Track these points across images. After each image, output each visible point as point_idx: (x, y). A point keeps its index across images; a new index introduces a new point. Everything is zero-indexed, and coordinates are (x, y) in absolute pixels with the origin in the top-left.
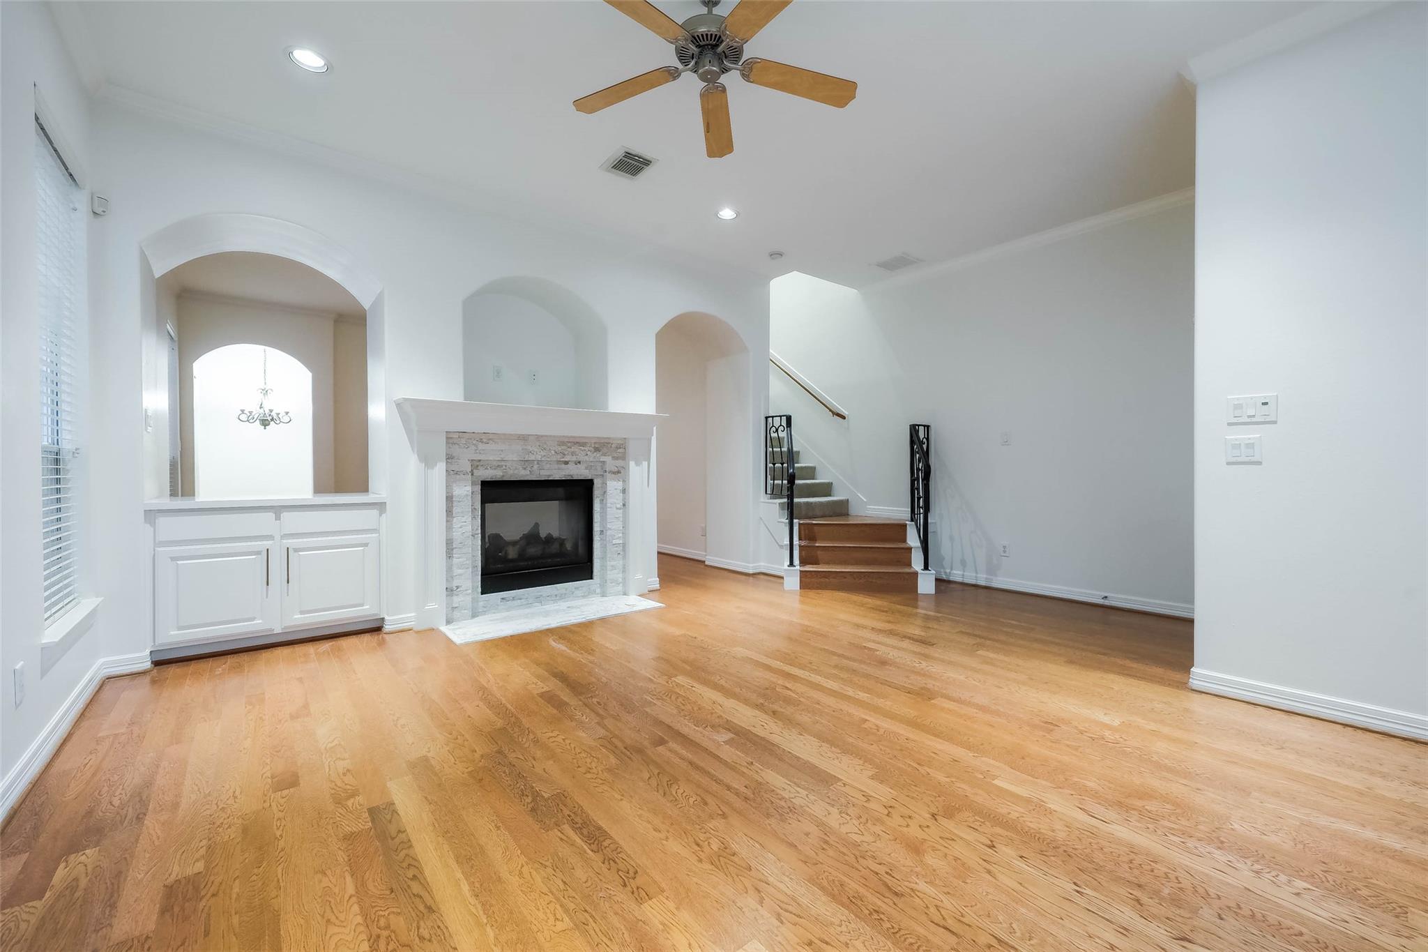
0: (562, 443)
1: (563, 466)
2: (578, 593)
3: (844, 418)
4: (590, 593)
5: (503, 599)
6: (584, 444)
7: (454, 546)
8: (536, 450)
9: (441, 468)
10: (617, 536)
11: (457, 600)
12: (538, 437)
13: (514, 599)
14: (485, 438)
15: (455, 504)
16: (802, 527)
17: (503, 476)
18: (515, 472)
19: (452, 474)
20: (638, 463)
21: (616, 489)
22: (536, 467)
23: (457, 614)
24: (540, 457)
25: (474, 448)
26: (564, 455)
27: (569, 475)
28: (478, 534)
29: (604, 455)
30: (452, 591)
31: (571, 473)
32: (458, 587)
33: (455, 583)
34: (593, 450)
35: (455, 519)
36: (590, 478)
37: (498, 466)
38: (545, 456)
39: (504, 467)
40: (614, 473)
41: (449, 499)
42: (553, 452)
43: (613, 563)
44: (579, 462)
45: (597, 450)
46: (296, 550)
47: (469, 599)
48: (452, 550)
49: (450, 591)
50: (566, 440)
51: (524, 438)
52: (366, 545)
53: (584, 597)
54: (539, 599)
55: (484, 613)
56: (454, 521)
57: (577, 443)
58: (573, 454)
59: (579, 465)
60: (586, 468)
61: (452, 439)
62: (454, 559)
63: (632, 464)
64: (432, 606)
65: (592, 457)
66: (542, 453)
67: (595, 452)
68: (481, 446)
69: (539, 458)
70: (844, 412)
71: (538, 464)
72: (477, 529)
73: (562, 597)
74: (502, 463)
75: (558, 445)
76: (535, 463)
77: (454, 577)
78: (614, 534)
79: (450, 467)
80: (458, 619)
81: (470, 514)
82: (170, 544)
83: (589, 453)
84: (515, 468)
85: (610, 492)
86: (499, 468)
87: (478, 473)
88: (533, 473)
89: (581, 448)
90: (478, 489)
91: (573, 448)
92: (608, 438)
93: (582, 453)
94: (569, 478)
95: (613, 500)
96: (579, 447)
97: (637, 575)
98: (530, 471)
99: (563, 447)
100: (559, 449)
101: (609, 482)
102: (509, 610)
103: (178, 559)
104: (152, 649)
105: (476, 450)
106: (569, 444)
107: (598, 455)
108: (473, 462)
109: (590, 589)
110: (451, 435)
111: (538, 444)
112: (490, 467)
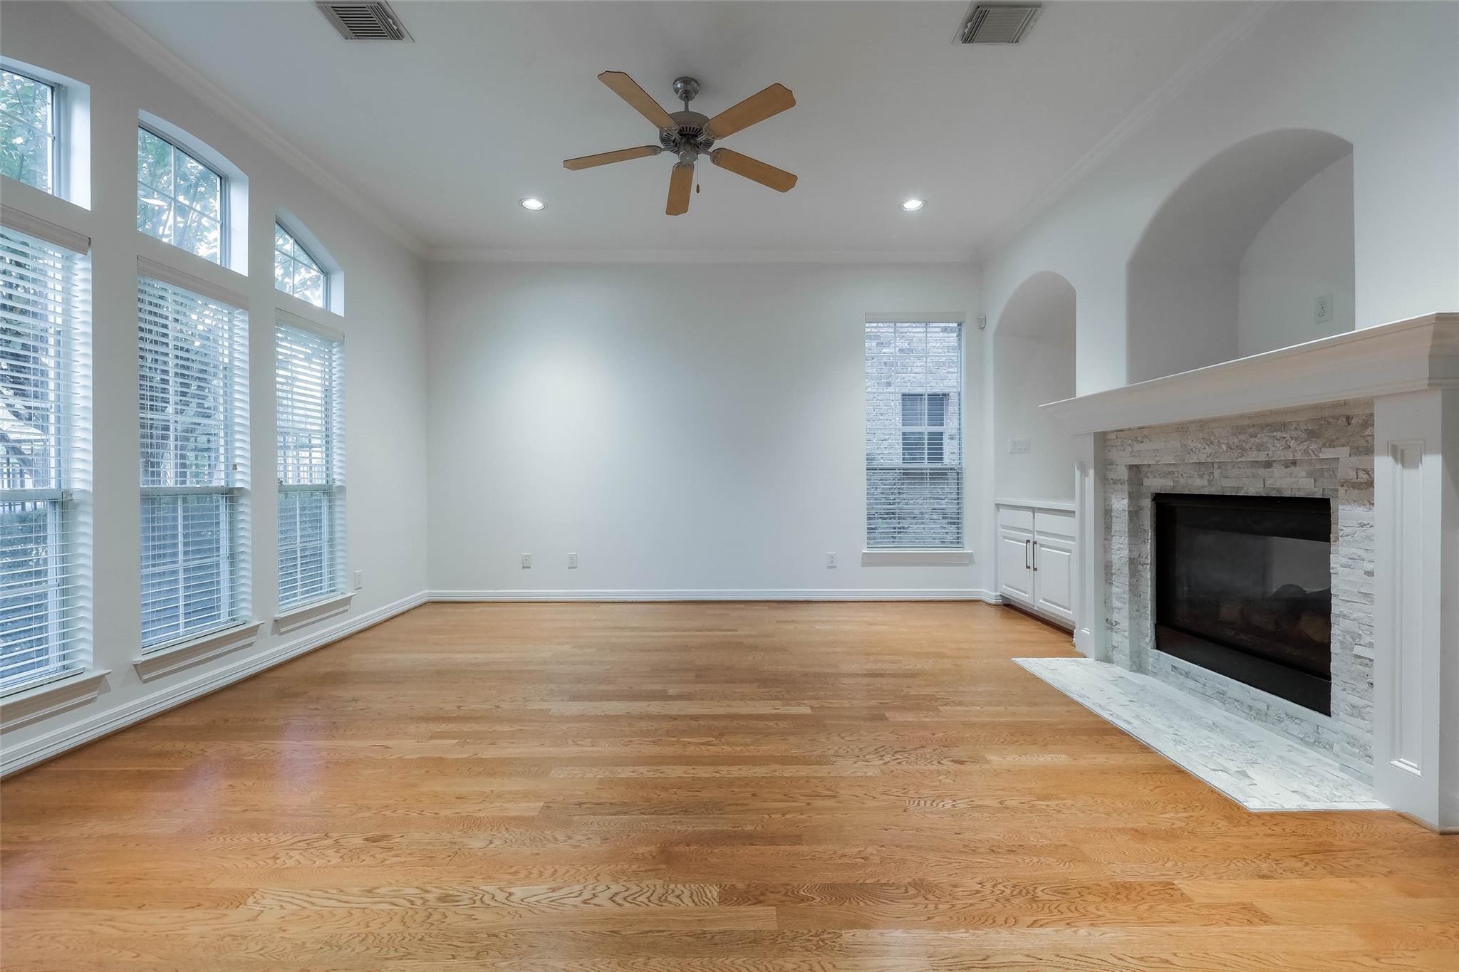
0: (1239, 430)
1: (1261, 471)
5: (1175, 667)
6: (1284, 426)
7: (1113, 571)
8: (1199, 445)
9: (1092, 473)
11: (1116, 638)
12: (1202, 424)
13: (1187, 674)
14: (1139, 434)
15: (1114, 520)
17: (1175, 487)
18: (1189, 482)
19: (1104, 481)
22: (1217, 473)
23: (1115, 655)
24: (1205, 455)
25: (1130, 449)
26: (1244, 450)
27: (1274, 489)
28: (1150, 564)
29: (1331, 444)
30: (1112, 624)
31: (1278, 484)
32: (1117, 623)
33: (1115, 617)
34: (1304, 436)
35: (1114, 538)
36: (1319, 495)
37: (1169, 473)
39: (1175, 475)
41: (1106, 514)
42: (1224, 447)
44: (1293, 463)
45: (1312, 434)
46: (1042, 546)
47: (1128, 644)
48: (1112, 574)
49: (1109, 624)
50: (1247, 422)
51: (1182, 429)
52: (1070, 551)
55: (1154, 674)
56: (1113, 541)
57: (1267, 425)
58: (1260, 447)
59: (1292, 469)
60: (1309, 475)
61: (1102, 440)
62: (1114, 588)
64: (1086, 631)
65: (1299, 451)
66: (1208, 450)
67: (1307, 439)
68: (1137, 447)
73: (1259, 715)
74: (1172, 469)
75: (1233, 434)
76: (1216, 466)
77: (1112, 608)
78: (1361, 632)
79: (1111, 475)
80: (1117, 664)
81: (1127, 535)
82: (1003, 527)
83: (1292, 443)
84: (1188, 475)
85: (1346, 530)
86: (1170, 476)
87: (1147, 482)
88: (1212, 483)
89: (1278, 434)
90: (1147, 504)
91: (1263, 437)
92: (1345, 403)
93: (1279, 445)
94: (1274, 494)
95: (1354, 550)
96: (1275, 434)
97: (1402, 760)
98: (1208, 480)
99: (1242, 437)
100: (1236, 440)
101: (1349, 507)
102: (1181, 687)
103: (1004, 537)
104: (999, 594)
105: (1132, 452)
106: (1251, 430)
107: (1314, 446)
108: (1135, 469)
109: (1322, 736)
110: (1109, 437)
111: (1201, 435)
112: (1159, 475)
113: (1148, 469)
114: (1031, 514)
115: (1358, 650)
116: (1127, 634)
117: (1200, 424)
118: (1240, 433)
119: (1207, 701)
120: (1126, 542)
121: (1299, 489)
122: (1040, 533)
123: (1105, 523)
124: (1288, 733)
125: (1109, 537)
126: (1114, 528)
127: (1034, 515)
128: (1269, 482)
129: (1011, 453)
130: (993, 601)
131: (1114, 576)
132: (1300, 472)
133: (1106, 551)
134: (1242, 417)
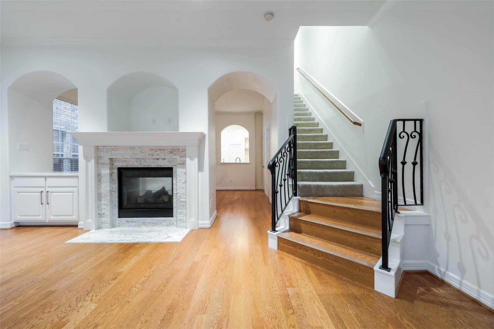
0: (152, 150)
1: (156, 161)
2: (164, 223)
3: (360, 125)
4: (171, 224)
5: (127, 221)
6: (164, 150)
7: (102, 196)
8: (139, 153)
9: (93, 161)
10: (183, 197)
11: (103, 219)
12: (140, 147)
13: (132, 222)
14: (115, 148)
15: (102, 177)
16: (302, 203)
17: (127, 165)
18: (133, 164)
19: (98, 163)
20: (191, 159)
21: (182, 173)
22: (142, 161)
23: (103, 225)
27: (159, 165)
28: (116, 191)
29: (175, 155)
30: (101, 215)
32: (104, 214)
33: (103, 212)
35: (102, 184)
36: (171, 167)
37: (125, 161)
38: (143, 156)
39: (128, 161)
40: (181, 164)
41: (99, 176)
42: (147, 154)
43: (180, 211)
44: (165, 159)
45: (171, 152)
46: (52, 192)
47: (109, 220)
48: (101, 197)
49: (100, 215)
50: (154, 148)
51: (133, 148)
52: (74, 192)
53: (167, 225)
54: (144, 224)
55: (119, 226)
56: (102, 185)
57: (160, 149)
60: (169, 162)
61: (97, 148)
62: (102, 201)
63: (188, 160)
64: (90, 221)
65: (168, 156)
66: (142, 155)
67: (170, 153)
68: (113, 152)
69: (140, 157)
70: (361, 120)
71: (143, 160)
72: (116, 189)
73: (156, 224)
74: (126, 160)
75: (150, 151)
76: (142, 159)
77: (102, 209)
78: (181, 196)
79: (100, 162)
80: (104, 228)
81: (109, 182)
82: (16, 187)
83: (166, 154)
84: (132, 162)
85: (179, 174)
86: (125, 162)
87: (115, 164)
88: (141, 164)
89: (163, 152)
90: (116, 171)
91: (159, 152)
92: (178, 146)
93: (163, 154)
94: (159, 167)
95: (180, 178)
96: (162, 152)
97: (191, 219)
98: (140, 163)
99: (153, 152)
100: (151, 152)
101: (179, 169)
102: (130, 226)
103: (18, 192)
104: (13, 222)
105: (111, 154)
106: (155, 150)
107: (171, 155)
108: (111, 159)
109: (171, 222)
110: (100, 148)
111: (139, 150)
112: (121, 161)
113: (116, 160)
114: (43, 179)
115: (181, 200)
116: (109, 216)
117: (139, 147)
118: (152, 151)
119: (139, 227)
120: (109, 184)
121: (166, 165)
122: (49, 187)
123: (98, 179)
124: (164, 225)
125: (100, 184)
126: (102, 180)
127: (46, 180)
128: (158, 164)
129: (18, 150)
130: (9, 227)
131: (102, 198)
132: (166, 161)
133: (98, 189)
134: (153, 146)
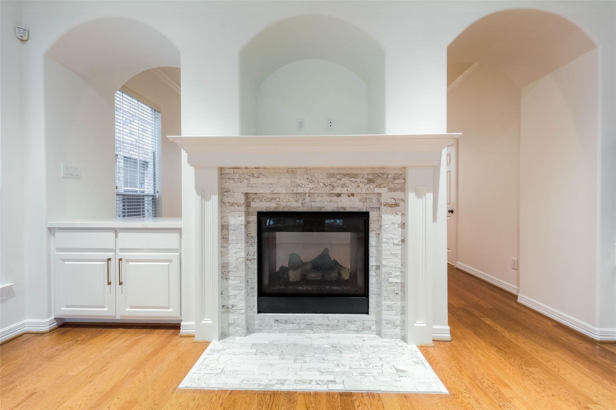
0: (331, 176)
1: (335, 198)
2: (352, 327)
4: (364, 329)
5: (276, 320)
6: (355, 176)
7: (230, 270)
8: (304, 183)
9: (215, 199)
10: (395, 274)
11: (232, 317)
12: (307, 170)
13: (286, 322)
14: (257, 172)
15: (231, 232)
17: (276, 208)
18: (288, 204)
19: (223, 204)
20: (420, 195)
21: (393, 223)
22: (307, 199)
23: (232, 329)
24: (310, 189)
25: (246, 182)
26: (334, 187)
27: (342, 208)
28: (254, 259)
29: (379, 186)
30: (228, 308)
31: (344, 205)
32: (233, 306)
33: (231, 302)
34: (366, 181)
35: (231, 245)
36: (364, 210)
37: (273, 199)
38: (313, 188)
39: (278, 200)
40: (391, 206)
41: (224, 228)
42: (322, 185)
43: (389, 303)
44: (353, 195)
45: (370, 181)
46: (128, 261)
47: (243, 318)
48: (229, 272)
49: (225, 308)
50: (335, 172)
51: (291, 171)
52: (170, 261)
53: (357, 331)
54: (310, 326)
55: (260, 330)
57: (348, 174)
58: (343, 186)
59: (352, 198)
60: (361, 200)
61: (225, 174)
62: (230, 281)
63: (412, 197)
64: (207, 321)
65: (364, 189)
66: (311, 186)
67: (368, 183)
68: (253, 180)
69: (307, 190)
71: (309, 196)
72: (254, 255)
73: (333, 328)
74: (276, 196)
75: (328, 178)
76: (307, 195)
77: (229, 297)
78: (391, 272)
79: (227, 200)
80: (234, 335)
81: (244, 242)
82: (59, 250)
83: (361, 185)
84: (287, 200)
85: (386, 226)
86: (273, 201)
87: (253, 205)
88: (304, 205)
89: (353, 180)
90: (254, 219)
91: (345, 180)
92: (384, 168)
93: (354, 185)
94: (341, 210)
95: (389, 235)
96: (351, 179)
97: (417, 322)
98: (302, 203)
99: (333, 180)
100: (329, 181)
101: (386, 216)
102: (281, 331)
103: (64, 260)
104: (53, 318)
105: (248, 184)
106: (339, 176)
107: (372, 187)
108: (247, 195)
109: (366, 325)
110: (227, 171)
111: (306, 176)
112: (265, 200)
113: (255, 196)
114: (112, 235)
115: (391, 280)
116: (243, 311)
117: (306, 169)
118: (332, 177)
119: (301, 332)
120: (243, 246)
121: (354, 208)
122: (122, 250)
123: (221, 235)
124: (350, 330)
125: (225, 245)
126: (231, 237)
127: (116, 236)
128: (339, 204)
129: (63, 177)
130: (47, 328)
131: (231, 273)
132: (356, 199)
133: (222, 257)
134: (333, 169)
